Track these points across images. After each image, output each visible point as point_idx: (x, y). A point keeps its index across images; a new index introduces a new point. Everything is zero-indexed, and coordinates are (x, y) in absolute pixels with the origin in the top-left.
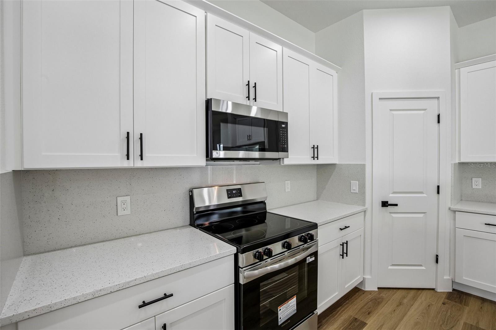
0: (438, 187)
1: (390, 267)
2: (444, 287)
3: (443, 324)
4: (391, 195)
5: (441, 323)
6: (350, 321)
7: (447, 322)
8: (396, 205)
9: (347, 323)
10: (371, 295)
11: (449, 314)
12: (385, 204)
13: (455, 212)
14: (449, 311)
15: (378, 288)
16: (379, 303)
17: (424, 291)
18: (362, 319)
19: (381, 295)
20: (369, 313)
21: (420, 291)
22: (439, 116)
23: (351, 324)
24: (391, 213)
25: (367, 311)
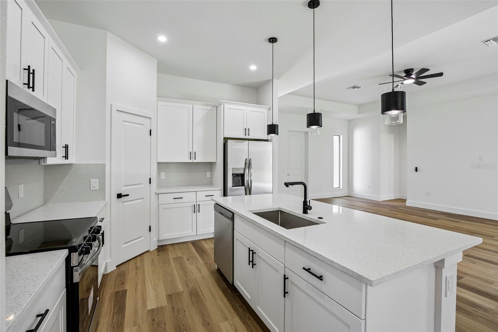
0: (150, 179)
1: (123, 246)
2: (153, 247)
3: (164, 264)
4: (123, 188)
5: (164, 265)
6: (114, 295)
7: (166, 262)
8: (128, 195)
9: (113, 298)
10: (114, 274)
11: (163, 258)
12: (119, 196)
13: (158, 194)
14: (163, 257)
15: (117, 266)
16: (124, 275)
17: (144, 254)
18: (122, 289)
19: (121, 270)
20: (123, 284)
21: (142, 256)
22: (151, 131)
23: (116, 297)
24: (123, 202)
25: (120, 283)
